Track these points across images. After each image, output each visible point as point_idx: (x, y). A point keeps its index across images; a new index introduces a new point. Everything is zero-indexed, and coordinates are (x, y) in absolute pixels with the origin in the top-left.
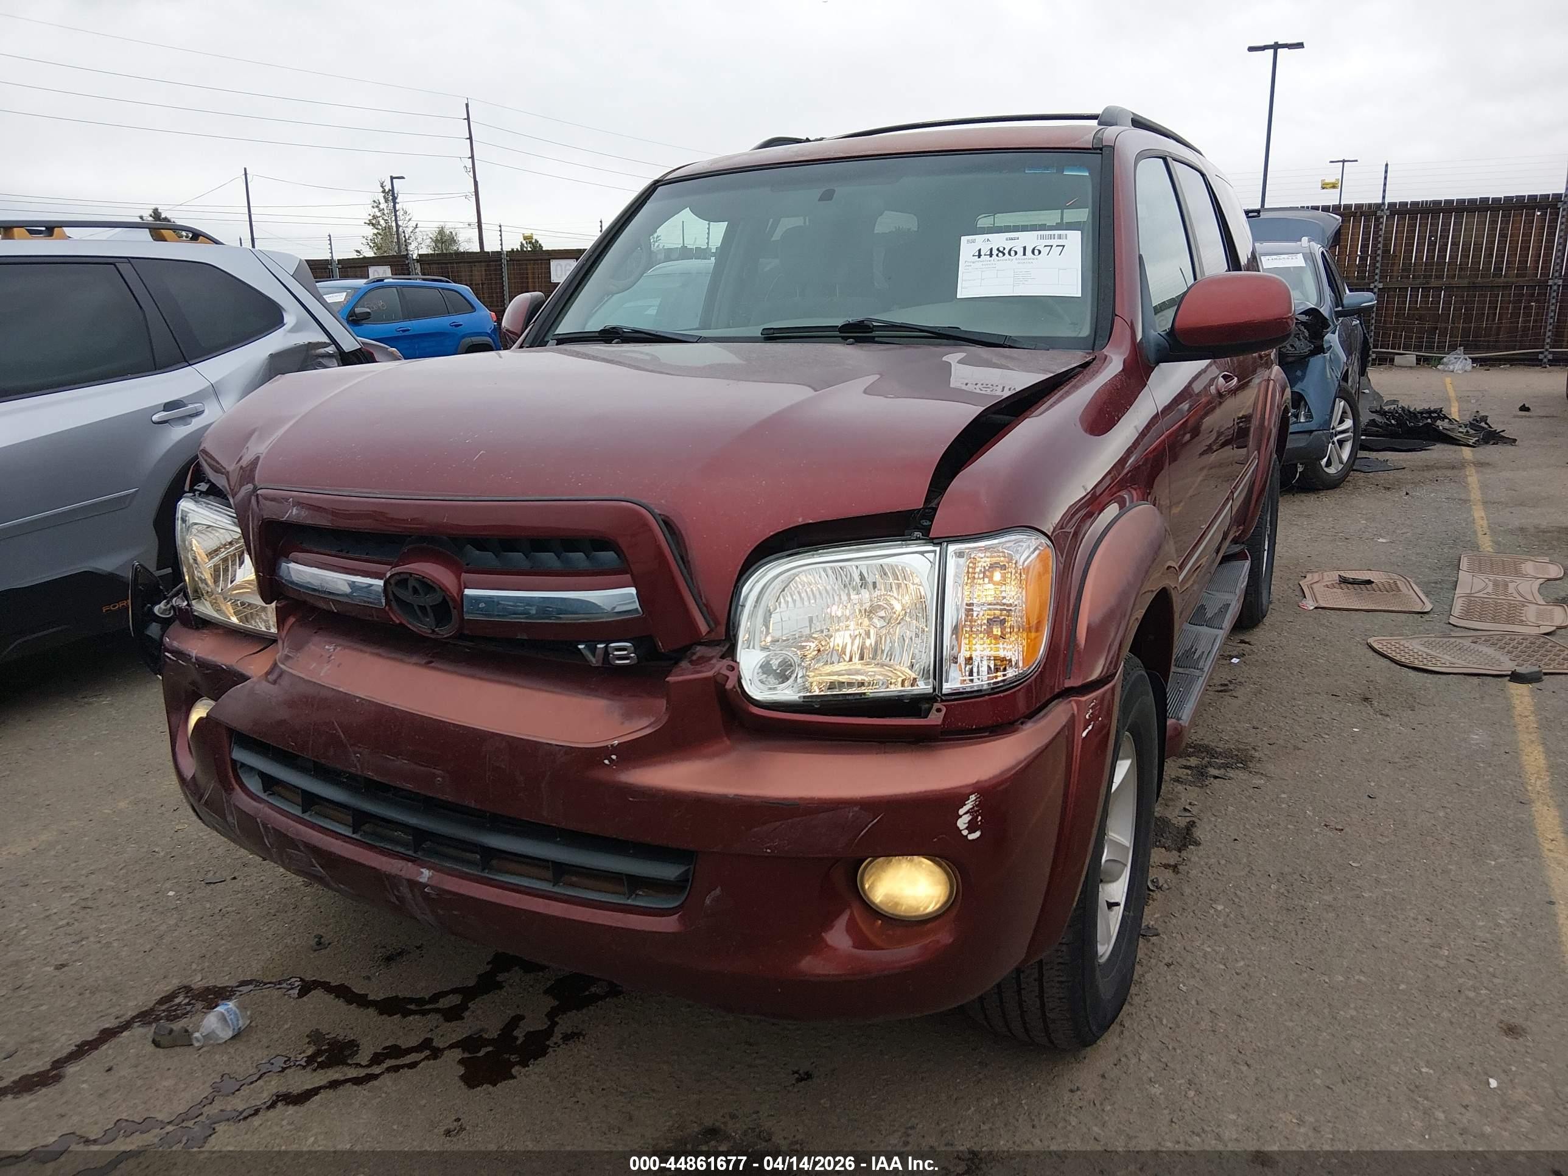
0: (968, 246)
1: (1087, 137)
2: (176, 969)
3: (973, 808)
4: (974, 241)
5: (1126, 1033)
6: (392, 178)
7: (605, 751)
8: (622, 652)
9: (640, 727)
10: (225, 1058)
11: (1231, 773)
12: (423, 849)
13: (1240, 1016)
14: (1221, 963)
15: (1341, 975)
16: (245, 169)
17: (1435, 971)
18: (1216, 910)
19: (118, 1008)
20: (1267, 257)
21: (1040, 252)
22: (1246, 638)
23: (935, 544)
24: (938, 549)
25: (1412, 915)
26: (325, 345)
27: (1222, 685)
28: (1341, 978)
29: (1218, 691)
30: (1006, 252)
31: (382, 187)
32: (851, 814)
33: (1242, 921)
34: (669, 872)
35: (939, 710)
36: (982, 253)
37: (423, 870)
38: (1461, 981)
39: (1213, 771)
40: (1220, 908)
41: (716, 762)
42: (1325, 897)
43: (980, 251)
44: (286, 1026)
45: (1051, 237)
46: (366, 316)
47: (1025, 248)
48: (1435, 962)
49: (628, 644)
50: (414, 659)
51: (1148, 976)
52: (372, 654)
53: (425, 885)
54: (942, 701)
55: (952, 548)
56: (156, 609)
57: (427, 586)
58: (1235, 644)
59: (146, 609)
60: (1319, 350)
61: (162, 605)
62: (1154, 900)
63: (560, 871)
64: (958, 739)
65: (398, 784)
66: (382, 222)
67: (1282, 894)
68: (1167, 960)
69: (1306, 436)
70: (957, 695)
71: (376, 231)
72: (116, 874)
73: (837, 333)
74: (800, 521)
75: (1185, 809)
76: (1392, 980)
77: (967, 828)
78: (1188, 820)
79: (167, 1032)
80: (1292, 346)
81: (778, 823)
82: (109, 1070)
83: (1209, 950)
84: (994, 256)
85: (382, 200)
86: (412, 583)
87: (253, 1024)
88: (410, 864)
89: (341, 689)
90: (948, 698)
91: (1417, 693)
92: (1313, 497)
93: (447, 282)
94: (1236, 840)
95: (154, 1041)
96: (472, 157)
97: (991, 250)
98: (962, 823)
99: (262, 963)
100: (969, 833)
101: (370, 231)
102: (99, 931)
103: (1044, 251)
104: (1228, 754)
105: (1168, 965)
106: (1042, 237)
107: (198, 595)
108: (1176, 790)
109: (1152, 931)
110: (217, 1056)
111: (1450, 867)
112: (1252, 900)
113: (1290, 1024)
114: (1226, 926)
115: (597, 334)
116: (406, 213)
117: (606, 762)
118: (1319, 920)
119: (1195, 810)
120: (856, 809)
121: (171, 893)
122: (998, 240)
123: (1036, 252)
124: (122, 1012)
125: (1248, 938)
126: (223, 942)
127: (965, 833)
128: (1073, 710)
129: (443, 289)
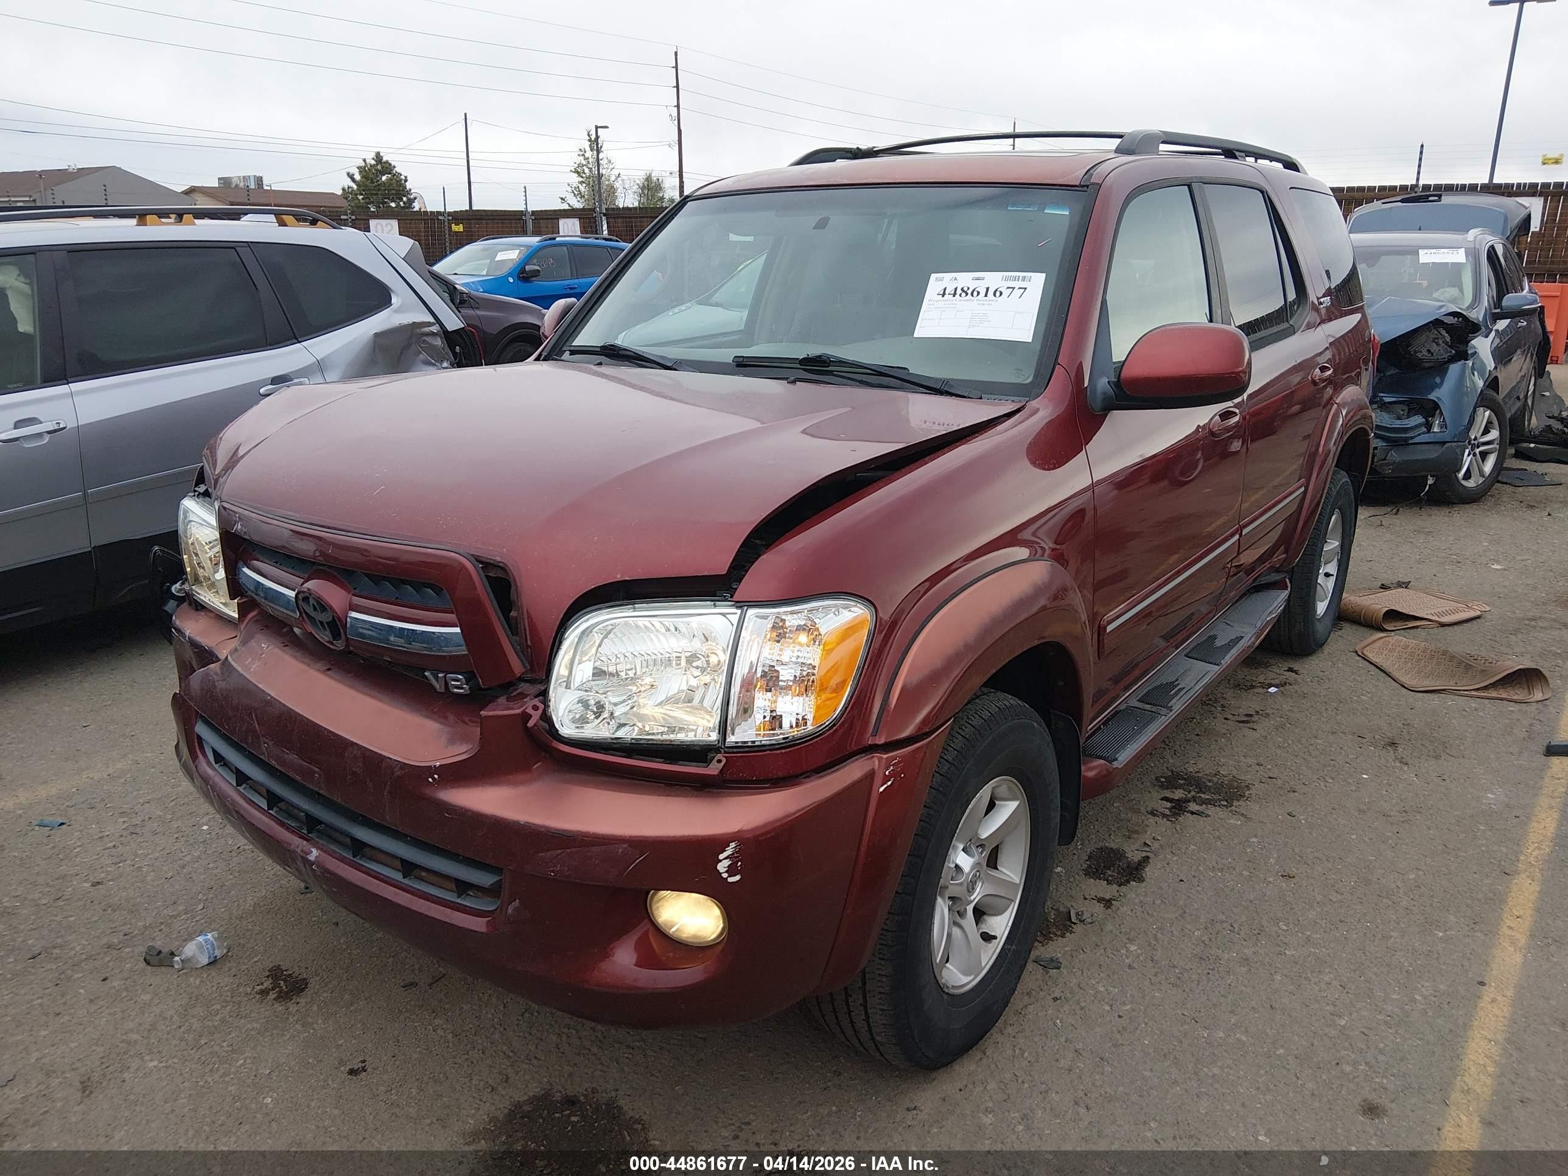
0: (936, 283)
1: (1078, 173)
2: (185, 897)
3: (733, 854)
4: (941, 280)
5: (984, 1061)
6: (597, 128)
7: (430, 770)
8: (458, 684)
9: (459, 752)
10: (197, 982)
11: (1211, 810)
12: (318, 831)
13: (1102, 1059)
14: (1108, 1004)
15: (1224, 1032)
16: (465, 114)
17: (1322, 1040)
18: (1128, 950)
19: (129, 926)
20: (1426, 251)
21: (1001, 293)
22: (1296, 666)
23: (737, 607)
24: (739, 611)
25: (1326, 979)
26: (429, 324)
27: (1247, 715)
28: (1221, 1034)
29: (1238, 721)
30: (969, 292)
31: (589, 135)
32: (620, 850)
33: (1151, 964)
34: (486, 879)
35: (719, 761)
36: (947, 292)
37: (313, 850)
38: (1343, 1053)
39: (1193, 807)
40: (1133, 948)
41: (521, 790)
42: (1246, 951)
43: (945, 289)
44: (255, 959)
45: (1015, 279)
46: (536, 273)
47: (988, 289)
48: (1327, 1030)
49: (460, 677)
50: (319, 665)
51: (1030, 1008)
52: (291, 655)
53: (312, 863)
54: (725, 752)
55: (752, 612)
56: (173, 589)
57: (322, 606)
58: (1282, 672)
59: (165, 587)
60: (1463, 355)
61: (178, 585)
62: (1071, 932)
63: (408, 868)
64: (740, 788)
65: (290, 774)
66: (587, 170)
67: (1203, 942)
68: (1057, 995)
69: (1437, 447)
70: (743, 748)
71: (581, 179)
72: (166, 805)
73: (799, 366)
74: (619, 577)
75: (1145, 844)
76: (1274, 1043)
77: (726, 872)
78: (1144, 854)
79: (155, 953)
80: (1429, 351)
81: (559, 851)
82: (104, 980)
83: (1102, 989)
84: (957, 296)
85: (588, 149)
86: (312, 601)
87: (230, 954)
88: (305, 842)
89: (260, 686)
90: (731, 750)
91: (1451, 742)
92: (1445, 511)
93: (617, 241)
94: (1181, 881)
95: (145, 960)
96: (678, 106)
97: (956, 289)
98: (722, 867)
99: (255, 900)
100: (729, 876)
101: (575, 179)
102: (136, 855)
103: (1006, 292)
104: (1219, 788)
105: (1055, 999)
106: (1007, 279)
107: (197, 580)
108: (1146, 822)
109: (1054, 964)
110: (192, 979)
111: (1392, 934)
112: (1169, 943)
113: (1147, 1074)
114: (1130, 967)
115: (599, 349)
116: (610, 162)
117: (430, 780)
118: (1229, 972)
119: (1156, 846)
120: (625, 846)
121: (205, 828)
122: (965, 279)
123: (998, 294)
124: (130, 931)
125: (1147, 983)
126: (231, 877)
127: (725, 875)
128: (874, 765)
129: (612, 248)
